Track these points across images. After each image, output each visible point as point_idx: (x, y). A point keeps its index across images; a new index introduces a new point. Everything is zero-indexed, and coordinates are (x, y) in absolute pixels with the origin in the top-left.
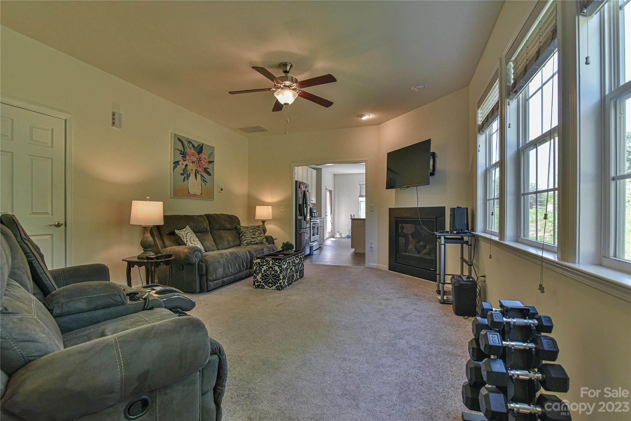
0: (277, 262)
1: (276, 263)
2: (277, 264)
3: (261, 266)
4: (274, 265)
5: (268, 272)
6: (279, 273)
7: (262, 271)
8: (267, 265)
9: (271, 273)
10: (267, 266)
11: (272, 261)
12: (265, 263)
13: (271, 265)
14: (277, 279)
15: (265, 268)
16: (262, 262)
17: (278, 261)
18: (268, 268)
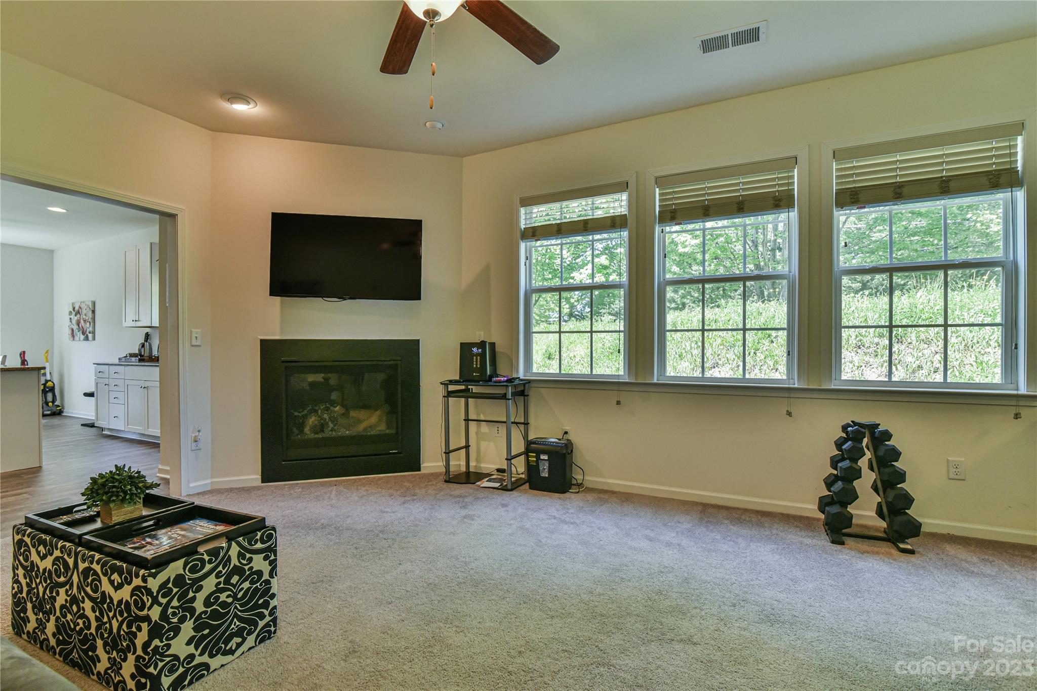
0: (258, 537)
1: (256, 542)
2: (259, 545)
3: (192, 586)
4: (248, 555)
5: (223, 597)
6: (266, 576)
7: (199, 606)
8: (220, 568)
9: (235, 596)
10: (217, 577)
11: (239, 544)
12: (208, 567)
13: (235, 561)
14: (261, 602)
15: (210, 584)
16: (191, 571)
17: (259, 534)
18: (222, 579)
